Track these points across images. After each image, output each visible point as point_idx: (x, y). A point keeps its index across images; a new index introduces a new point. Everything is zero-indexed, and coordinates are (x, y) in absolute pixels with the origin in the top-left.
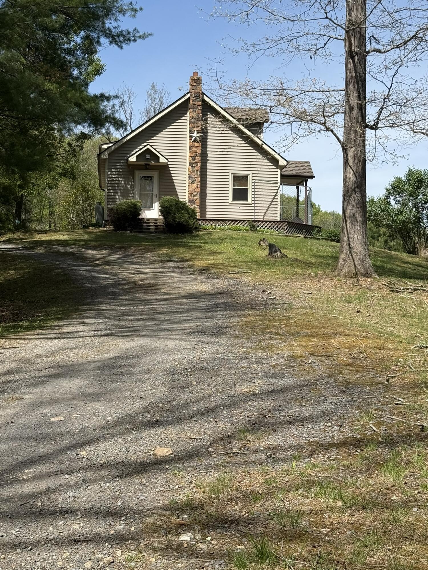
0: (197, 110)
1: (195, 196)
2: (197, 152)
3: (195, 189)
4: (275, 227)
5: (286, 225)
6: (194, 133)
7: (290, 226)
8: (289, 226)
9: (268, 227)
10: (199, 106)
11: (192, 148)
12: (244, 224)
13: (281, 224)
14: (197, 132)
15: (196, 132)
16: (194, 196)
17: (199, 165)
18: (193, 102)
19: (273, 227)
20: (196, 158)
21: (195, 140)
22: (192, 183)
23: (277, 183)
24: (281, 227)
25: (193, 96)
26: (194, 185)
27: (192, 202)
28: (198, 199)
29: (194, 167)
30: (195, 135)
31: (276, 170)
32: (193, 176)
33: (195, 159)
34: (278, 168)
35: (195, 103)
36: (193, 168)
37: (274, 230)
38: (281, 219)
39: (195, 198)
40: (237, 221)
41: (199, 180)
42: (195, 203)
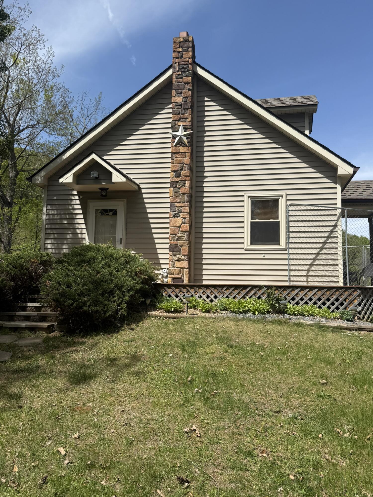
0: (183, 91)
1: (180, 238)
2: (183, 163)
3: (180, 227)
4: (332, 300)
5: (359, 296)
6: (178, 131)
7: (368, 295)
8: (365, 297)
9: (314, 299)
10: (188, 83)
11: (175, 155)
12: (259, 293)
13: (347, 293)
14: (184, 128)
15: (181, 128)
16: (178, 240)
17: (188, 184)
18: (177, 78)
19: (328, 300)
20: (183, 172)
21: (180, 143)
22: (174, 216)
23: (336, 209)
24: (345, 300)
25: (177, 69)
26: (179, 220)
27: (175, 250)
28: (186, 244)
29: (179, 188)
30: (181, 133)
31: (333, 185)
32: (177, 205)
33: (179, 176)
34: (335, 183)
35: (181, 80)
36: (176, 190)
37: (329, 308)
38: (345, 283)
39: (181, 242)
40: (245, 287)
41: (187, 209)
42: (180, 252)
